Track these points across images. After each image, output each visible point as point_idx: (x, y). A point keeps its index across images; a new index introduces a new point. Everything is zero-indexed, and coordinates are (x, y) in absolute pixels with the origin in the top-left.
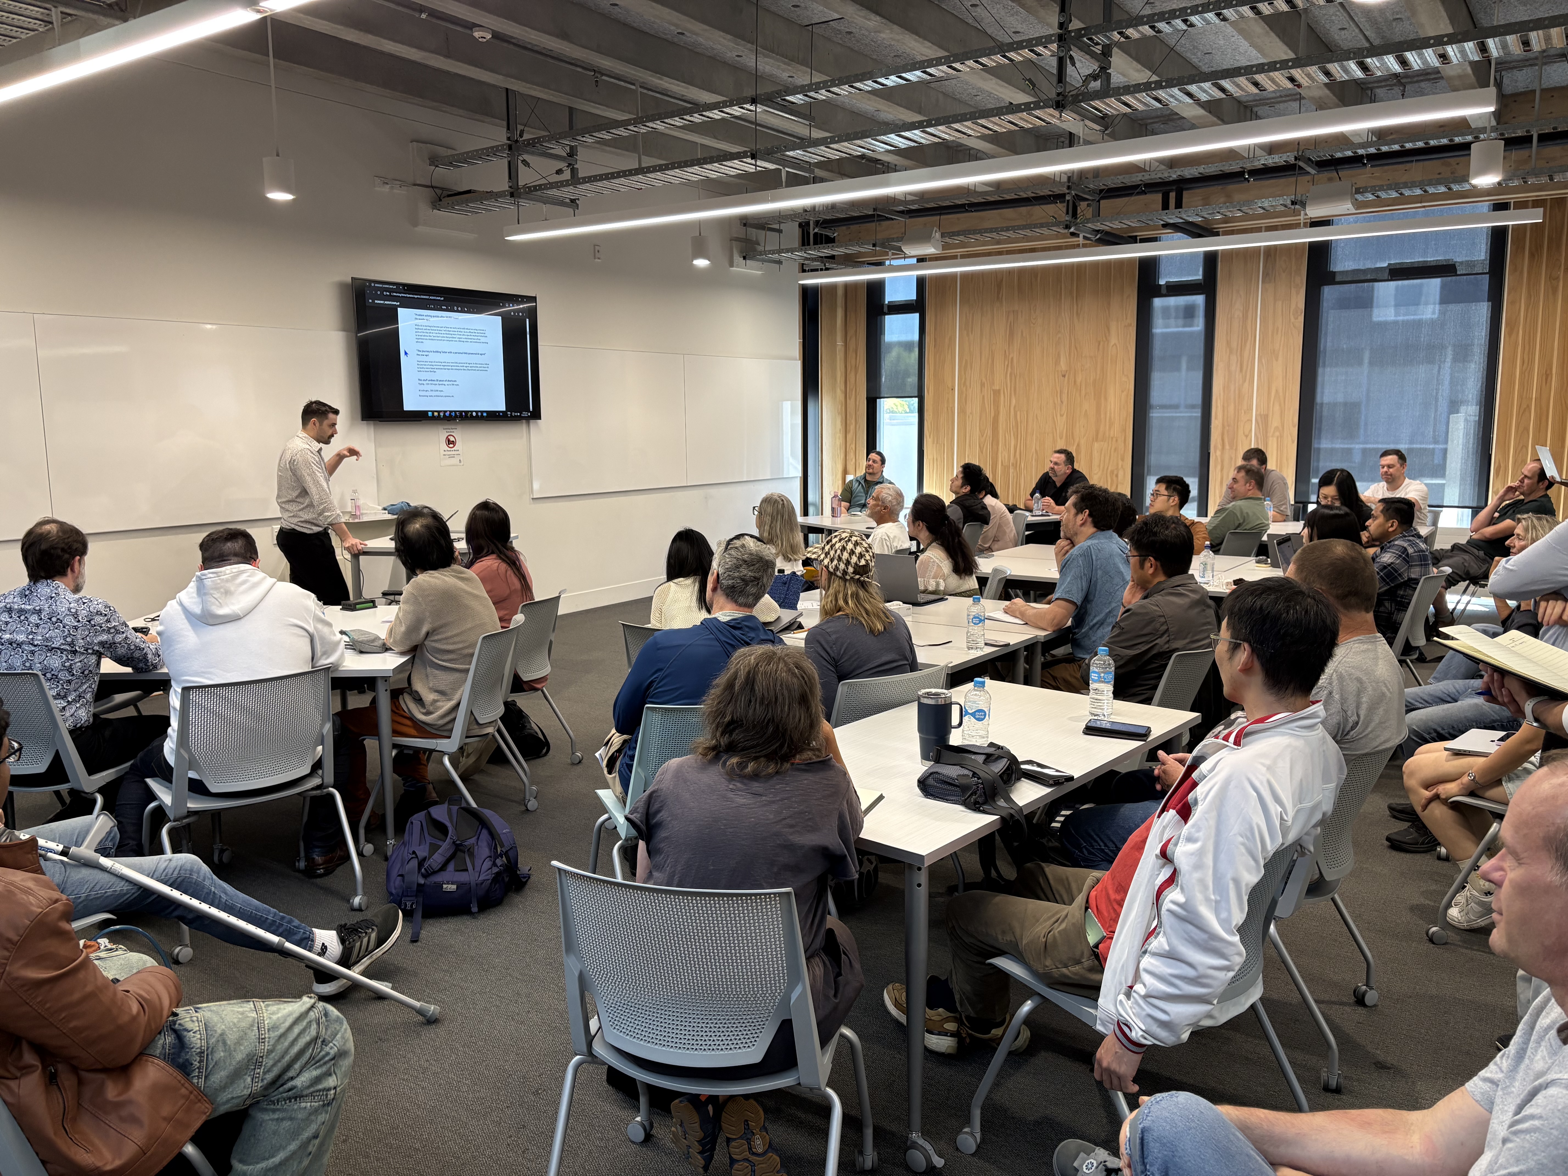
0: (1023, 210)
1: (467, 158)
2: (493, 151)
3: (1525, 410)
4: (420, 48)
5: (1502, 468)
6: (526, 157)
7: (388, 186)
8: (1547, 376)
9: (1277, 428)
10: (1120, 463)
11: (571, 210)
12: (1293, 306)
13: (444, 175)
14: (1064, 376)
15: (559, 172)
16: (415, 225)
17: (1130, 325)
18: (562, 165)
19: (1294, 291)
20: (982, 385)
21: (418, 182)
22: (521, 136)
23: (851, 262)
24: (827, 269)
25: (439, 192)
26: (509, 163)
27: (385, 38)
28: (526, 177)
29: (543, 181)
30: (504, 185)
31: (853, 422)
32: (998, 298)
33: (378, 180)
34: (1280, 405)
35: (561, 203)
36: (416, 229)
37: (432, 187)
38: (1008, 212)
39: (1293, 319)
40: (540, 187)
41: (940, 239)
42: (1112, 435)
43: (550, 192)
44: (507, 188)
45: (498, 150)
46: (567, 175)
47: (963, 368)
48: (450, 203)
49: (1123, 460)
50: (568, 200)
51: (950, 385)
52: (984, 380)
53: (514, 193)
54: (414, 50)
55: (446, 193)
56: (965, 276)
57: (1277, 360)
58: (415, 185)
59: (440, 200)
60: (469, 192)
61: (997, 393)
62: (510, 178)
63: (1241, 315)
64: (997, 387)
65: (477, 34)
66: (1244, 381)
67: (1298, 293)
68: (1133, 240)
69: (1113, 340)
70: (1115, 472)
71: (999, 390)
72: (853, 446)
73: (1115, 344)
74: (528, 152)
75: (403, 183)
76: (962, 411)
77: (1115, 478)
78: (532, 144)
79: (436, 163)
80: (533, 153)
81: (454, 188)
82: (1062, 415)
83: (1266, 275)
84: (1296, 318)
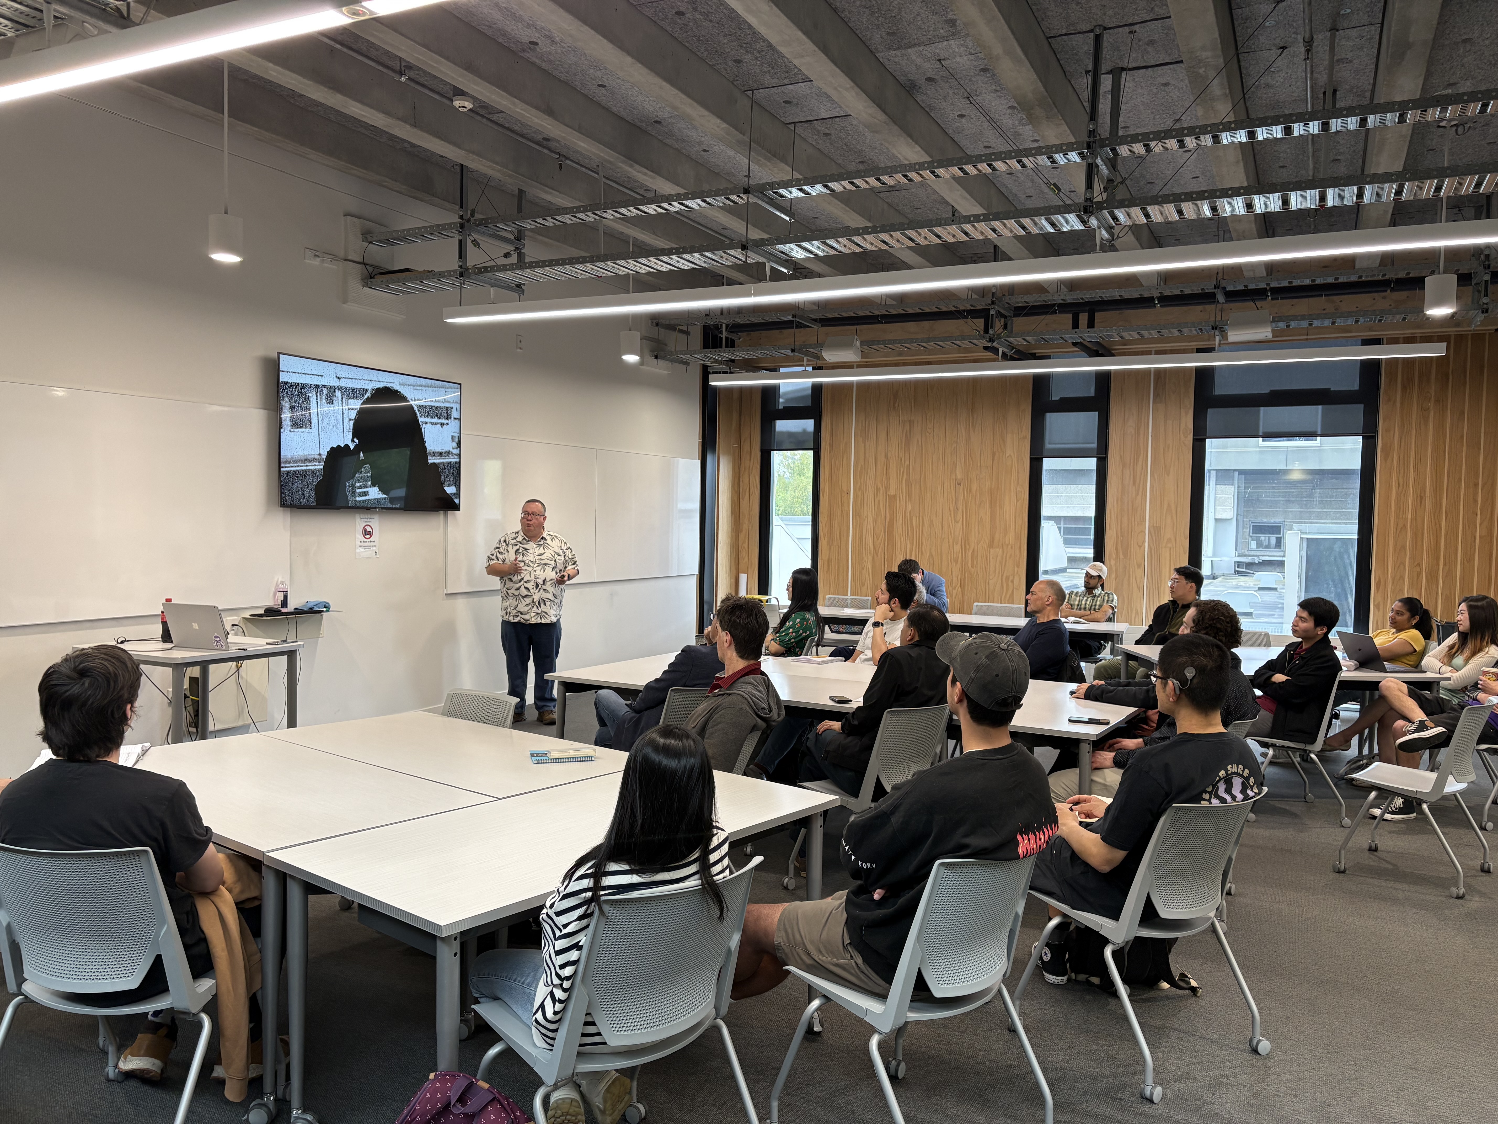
0: (926, 324)
1: (404, 237)
2: (438, 230)
3: (1401, 529)
4: (387, 113)
5: (1382, 583)
6: (476, 236)
7: (318, 259)
8: (1421, 498)
9: (1169, 540)
10: (1016, 569)
11: (516, 295)
12: (1183, 426)
13: (378, 253)
14: (959, 484)
15: (507, 255)
16: (345, 302)
17: (1025, 437)
18: (510, 248)
19: (1183, 411)
20: (877, 490)
21: (350, 258)
22: (472, 215)
23: (751, 367)
24: (731, 373)
25: (370, 269)
26: (460, 241)
27: (355, 100)
28: (475, 257)
29: (492, 263)
30: (454, 264)
31: (746, 521)
32: (894, 408)
33: (309, 253)
34: (1172, 518)
35: (508, 288)
36: (344, 305)
37: (364, 264)
38: (911, 326)
39: (1183, 438)
40: (486, 269)
41: (859, 347)
42: (1007, 542)
43: (501, 275)
44: (457, 268)
45: (444, 229)
46: (513, 259)
47: (861, 472)
48: (384, 280)
49: (1018, 566)
50: (514, 285)
51: (845, 489)
52: (879, 485)
53: (463, 273)
54: (381, 116)
55: (377, 271)
56: (862, 385)
57: (1168, 475)
58: (346, 260)
59: (371, 277)
60: (407, 270)
61: (893, 498)
62: (460, 257)
63: (1133, 432)
64: (892, 492)
65: (457, 103)
66: (1137, 494)
67: (1187, 413)
68: (1034, 357)
69: (1009, 452)
70: (1011, 578)
71: (894, 496)
72: (746, 545)
73: (1010, 455)
74: (478, 232)
75: (334, 257)
76: (857, 514)
77: (1010, 583)
78: (484, 223)
79: (370, 239)
80: (484, 233)
81: (387, 267)
82: (957, 522)
83: (1156, 395)
84: (1186, 437)
